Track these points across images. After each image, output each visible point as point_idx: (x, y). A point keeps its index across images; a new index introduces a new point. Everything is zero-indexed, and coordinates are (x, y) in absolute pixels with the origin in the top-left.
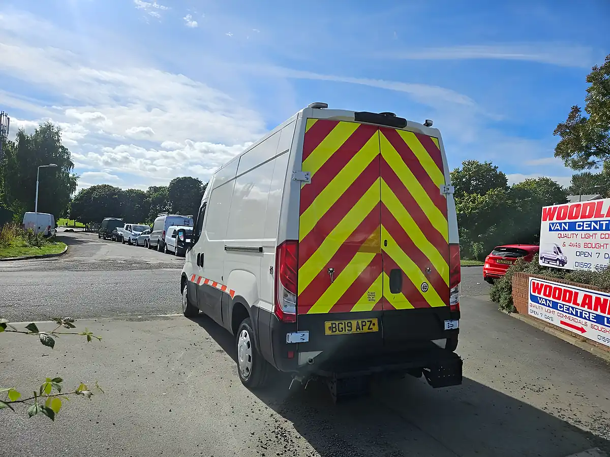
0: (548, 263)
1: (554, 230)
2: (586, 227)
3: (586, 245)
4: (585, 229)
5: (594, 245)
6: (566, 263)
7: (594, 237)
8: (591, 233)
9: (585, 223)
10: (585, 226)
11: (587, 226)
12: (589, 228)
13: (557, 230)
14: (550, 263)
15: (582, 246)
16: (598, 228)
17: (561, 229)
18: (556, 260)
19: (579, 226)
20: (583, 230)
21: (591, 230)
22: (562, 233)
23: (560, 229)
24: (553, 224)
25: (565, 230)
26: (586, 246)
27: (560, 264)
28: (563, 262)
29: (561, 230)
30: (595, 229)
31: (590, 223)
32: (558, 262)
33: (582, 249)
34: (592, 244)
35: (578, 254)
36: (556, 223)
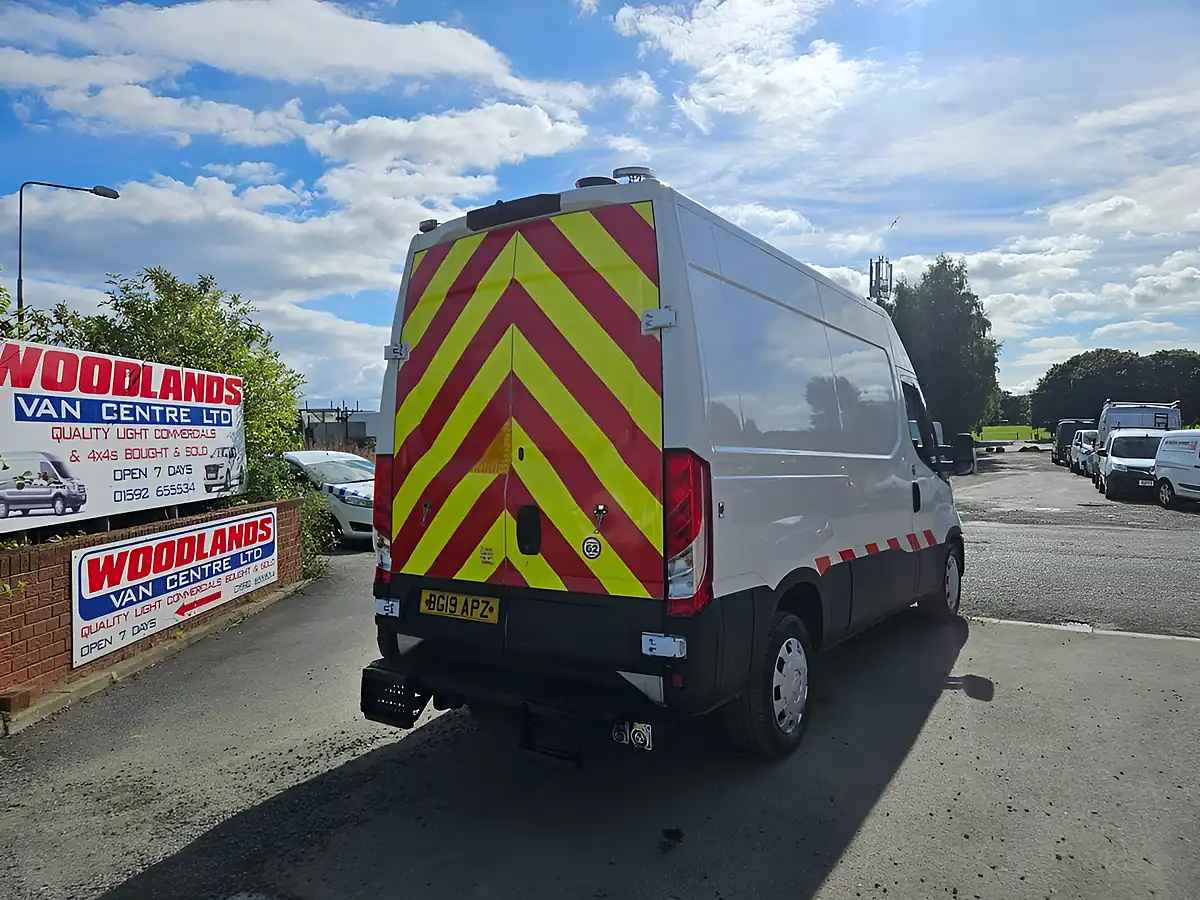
0: (25, 513)
1: (34, 418)
2: (125, 415)
3: (130, 454)
4: (123, 418)
5: (144, 451)
6: (85, 501)
7: (143, 437)
8: (138, 427)
9: (123, 406)
10: (122, 412)
11: (128, 412)
12: (132, 419)
13: (47, 418)
14: (31, 512)
15: (121, 455)
16: (148, 418)
17: (59, 414)
18: (52, 501)
19: (110, 411)
20: (118, 421)
21: (135, 422)
22: (67, 426)
23: (55, 416)
24: (29, 399)
25: (70, 418)
26: (128, 456)
27: (65, 507)
28: (75, 502)
29: (60, 420)
30: (143, 421)
31: (131, 406)
32: (59, 505)
33: (123, 463)
34: (140, 450)
35: (118, 476)
36: (42, 398)
